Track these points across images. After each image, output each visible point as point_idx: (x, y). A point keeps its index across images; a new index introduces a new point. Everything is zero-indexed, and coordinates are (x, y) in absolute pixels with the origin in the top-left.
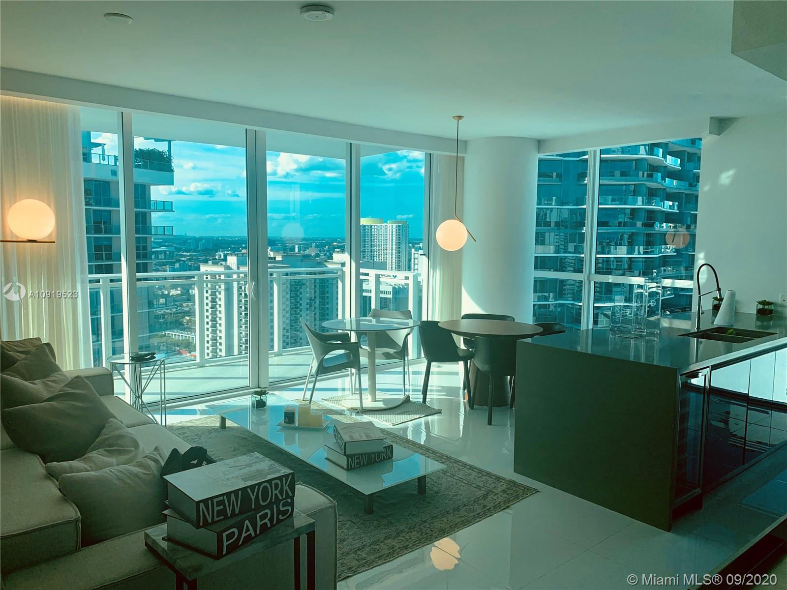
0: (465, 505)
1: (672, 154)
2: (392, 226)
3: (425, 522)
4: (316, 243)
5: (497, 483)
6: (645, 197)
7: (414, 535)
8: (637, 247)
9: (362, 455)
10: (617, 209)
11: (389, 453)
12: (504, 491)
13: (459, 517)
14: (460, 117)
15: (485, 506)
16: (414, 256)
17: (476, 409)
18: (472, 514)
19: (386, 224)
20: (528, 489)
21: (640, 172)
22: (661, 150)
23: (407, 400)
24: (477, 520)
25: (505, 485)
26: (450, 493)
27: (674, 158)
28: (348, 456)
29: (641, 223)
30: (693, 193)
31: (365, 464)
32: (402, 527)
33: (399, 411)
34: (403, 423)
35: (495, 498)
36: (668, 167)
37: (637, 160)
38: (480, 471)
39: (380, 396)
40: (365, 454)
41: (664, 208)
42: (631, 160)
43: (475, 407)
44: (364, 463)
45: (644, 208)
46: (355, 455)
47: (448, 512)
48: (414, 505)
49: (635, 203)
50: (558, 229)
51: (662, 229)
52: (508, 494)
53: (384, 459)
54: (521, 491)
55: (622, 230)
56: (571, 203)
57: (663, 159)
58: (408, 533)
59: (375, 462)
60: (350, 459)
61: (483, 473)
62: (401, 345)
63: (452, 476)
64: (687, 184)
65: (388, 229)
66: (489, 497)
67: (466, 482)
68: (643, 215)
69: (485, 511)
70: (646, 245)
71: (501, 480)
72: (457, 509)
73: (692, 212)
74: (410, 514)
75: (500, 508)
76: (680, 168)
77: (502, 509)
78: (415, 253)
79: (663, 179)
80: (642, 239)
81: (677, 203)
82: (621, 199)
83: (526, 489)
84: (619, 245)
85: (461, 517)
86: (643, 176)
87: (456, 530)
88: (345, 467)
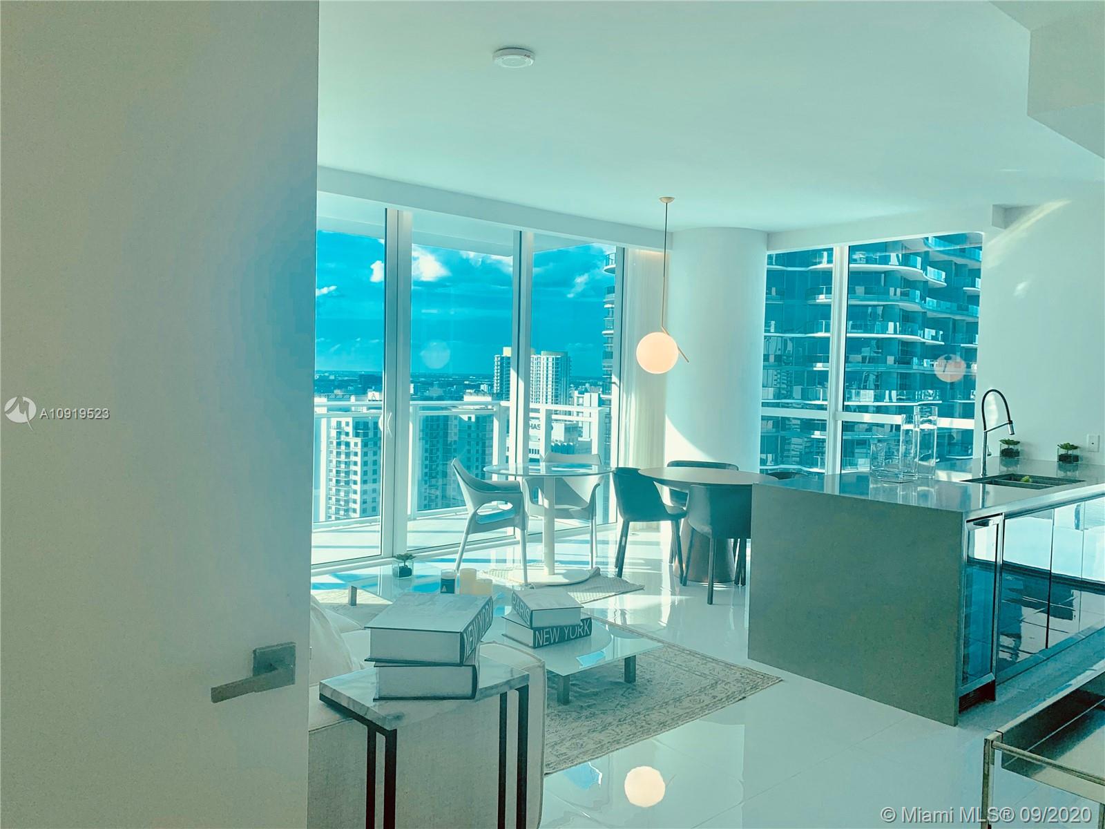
0: (688, 696)
1: (934, 264)
2: (547, 359)
3: (639, 713)
4: (439, 380)
5: (727, 670)
6: (898, 324)
7: (626, 729)
8: (887, 392)
9: (552, 628)
10: (861, 338)
11: (586, 628)
12: (738, 681)
13: (682, 709)
14: (670, 199)
15: (714, 697)
16: (578, 401)
17: (689, 586)
18: (699, 706)
19: (539, 356)
20: (768, 678)
21: (891, 288)
22: (919, 259)
23: (597, 573)
24: (707, 712)
25: (738, 673)
26: (666, 682)
27: (936, 270)
28: (535, 629)
29: (893, 358)
30: (963, 318)
31: (557, 640)
32: (610, 719)
33: (587, 587)
34: (594, 600)
35: (726, 687)
36: (929, 283)
37: (886, 273)
38: (704, 657)
39: (560, 569)
40: (557, 627)
41: (924, 338)
42: (878, 273)
43: (688, 583)
44: (555, 640)
45: (896, 338)
46: (543, 628)
47: (667, 703)
48: (622, 695)
49: (884, 330)
50: (779, 366)
51: (921, 368)
52: (743, 684)
53: (581, 636)
54: (760, 680)
55: (867, 368)
56: (797, 330)
57: (922, 271)
58: (617, 726)
59: (569, 639)
60: (537, 632)
61: (708, 659)
62: (588, 500)
63: (667, 662)
64: (955, 305)
65: (542, 362)
66: (719, 686)
67: (687, 669)
68: (896, 348)
69: (715, 702)
70: (900, 389)
71: (732, 667)
72: (678, 700)
73: (962, 345)
74: (618, 704)
75: (734, 699)
76: (946, 284)
77: (737, 699)
78: (578, 397)
79: (923, 298)
80: (895, 380)
81: (941, 332)
82: (866, 325)
83: (766, 678)
84: (863, 389)
85: (686, 708)
86: (895, 294)
87: (680, 723)
88: (531, 644)
